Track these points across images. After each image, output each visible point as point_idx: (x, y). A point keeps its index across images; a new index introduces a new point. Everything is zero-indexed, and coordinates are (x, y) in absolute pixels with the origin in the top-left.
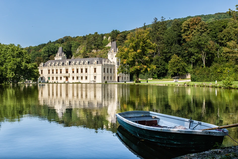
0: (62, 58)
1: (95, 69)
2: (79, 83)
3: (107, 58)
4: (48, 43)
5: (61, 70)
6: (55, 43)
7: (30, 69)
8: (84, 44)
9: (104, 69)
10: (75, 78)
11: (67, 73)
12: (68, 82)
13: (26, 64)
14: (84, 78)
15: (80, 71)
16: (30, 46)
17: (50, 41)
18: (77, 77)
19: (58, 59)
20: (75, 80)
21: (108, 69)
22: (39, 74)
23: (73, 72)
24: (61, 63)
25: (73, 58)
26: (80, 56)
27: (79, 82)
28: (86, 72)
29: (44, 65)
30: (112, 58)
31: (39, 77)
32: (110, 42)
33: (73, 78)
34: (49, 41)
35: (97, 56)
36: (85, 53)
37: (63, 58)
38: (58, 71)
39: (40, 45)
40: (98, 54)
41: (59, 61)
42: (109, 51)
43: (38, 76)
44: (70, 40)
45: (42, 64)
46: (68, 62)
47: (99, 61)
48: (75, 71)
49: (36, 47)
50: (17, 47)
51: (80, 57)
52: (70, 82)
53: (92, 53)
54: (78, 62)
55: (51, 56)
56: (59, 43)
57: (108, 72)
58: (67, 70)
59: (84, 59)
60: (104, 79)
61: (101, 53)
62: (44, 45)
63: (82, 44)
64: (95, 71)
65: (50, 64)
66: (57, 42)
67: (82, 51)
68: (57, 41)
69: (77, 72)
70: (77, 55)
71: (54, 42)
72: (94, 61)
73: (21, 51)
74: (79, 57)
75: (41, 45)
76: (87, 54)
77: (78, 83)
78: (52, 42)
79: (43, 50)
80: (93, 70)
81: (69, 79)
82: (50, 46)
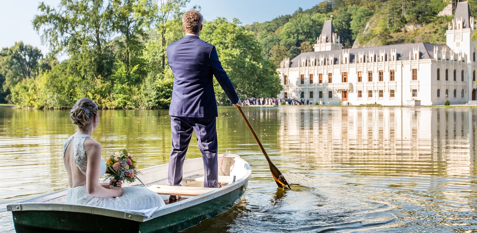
0: (332, 45)
1: (414, 71)
2: (376, 105)
3: (445, 45)
4: (295, 14)
5: (330, 75)
6: (312, 12)
7: (261, 73)
8: (382, 12)
9: (438, 70)
10: (365, 94)
11: (345, 81)
12: (348, 103)
13: (252, 62)
14: (386, 94)
15: (375, 76)
16: (254, 23)
17: (301, 9)
18: (370, 92)
19: (323, 49)
20: (365, 100)
21: (447, 71)
22: (280, 85)
23: (360, 79)
24: (331, 58)
25: (356, 47)
26: (373, 40)
27: (376, 103)
28: (392, 78)
29: (291, 63)
30: (458, 44)
31: (279, 93)
32: (450, 3)
33: (360, 93)
34: (297, 9)
35: (417, 38)
36: (385, 33)
37: (334, 48)
38: (323, 76)
39: (277, 19)
40: (419, 34)
41: (326, 53)
42: (450, 27)
43: (277, 89)
44: (347, 4)
45: (287, 61)
46: (346, 55)
47: (424, 51)
48: (365, 77)
49: (268, 24)
50: (232, 25)
51: (373, 43)
52: (352, 103)
53: (402, 34)
54: (371, 55)
55: (304, 43)
56: (322, 13)
57: (447, 79)
58: (345, 75)
59: (387, 47)
60: (438, 95)
61: (426, 33)
62: (287, 19)
63: (378, 11)
64: (414, 77)
65: (303, 61)
66: (317, 9)
67: (378, 30)
68: (317, 7)
69: (370, 79)
70: (366, 39)
71: (309, 10)
72: (412, 51)
73: (242, 33)
74: (371, 42)
75: (280, 18)
76: (391, 35)
77: (374, 105)
78: (304, 10)
79: (283, 30)
80: (410, 74)
81: (349, 95)
82: (302, 20)
